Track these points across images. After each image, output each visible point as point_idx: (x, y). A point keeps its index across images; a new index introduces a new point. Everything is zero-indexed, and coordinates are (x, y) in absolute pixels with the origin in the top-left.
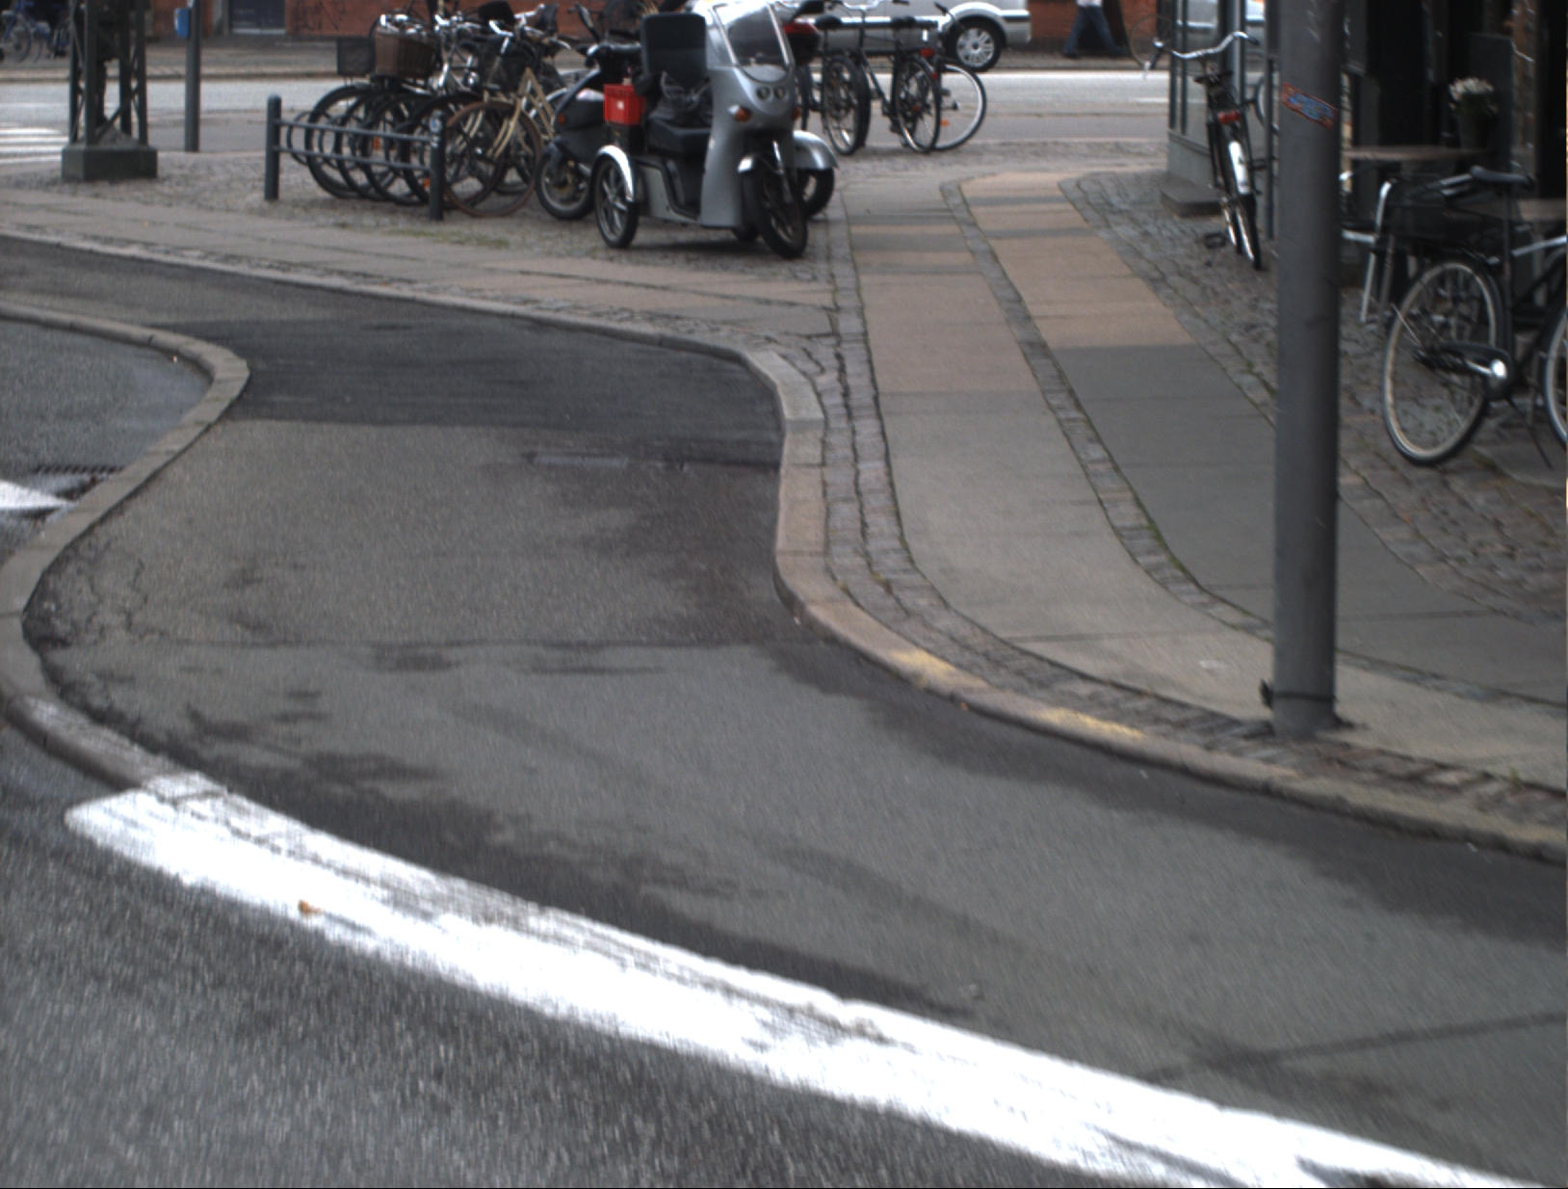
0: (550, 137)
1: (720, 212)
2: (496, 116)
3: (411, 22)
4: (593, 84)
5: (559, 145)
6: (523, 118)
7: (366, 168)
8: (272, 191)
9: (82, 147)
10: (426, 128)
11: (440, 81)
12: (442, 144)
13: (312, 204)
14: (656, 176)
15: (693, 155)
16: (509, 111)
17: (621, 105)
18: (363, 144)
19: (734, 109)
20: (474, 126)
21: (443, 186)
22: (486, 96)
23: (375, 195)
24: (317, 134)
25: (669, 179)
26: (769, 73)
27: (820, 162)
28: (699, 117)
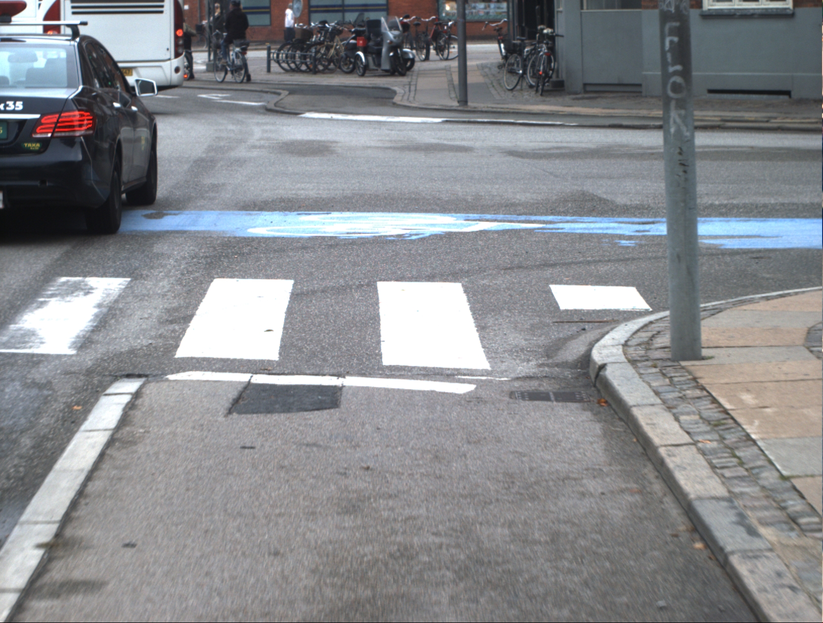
0: (343, 54)
1: (386, 66)
2: (328, 48)
3: (304, 25)
4: (353, 38)
5: (346, 54)
6: (335, 49)
7: (294, 62)
8: (269, 70)
9: (212, 62)
10: (311, 52)
11: (314, 40)
12: (316, 55)
13: (280, 73)
14: (370, 59)
15: (379, 53)
16: (332, 47)
17: (361, 42)
18: (294, 57)
19: (388, 41)
20: (323, 51)
21: (316, 67)
22: (326, 43)
23: (297, 70)
24: (280, 55)
25: (373, 59)
26: (397, 33)
27: (411, 56)
28: (380, 44)
